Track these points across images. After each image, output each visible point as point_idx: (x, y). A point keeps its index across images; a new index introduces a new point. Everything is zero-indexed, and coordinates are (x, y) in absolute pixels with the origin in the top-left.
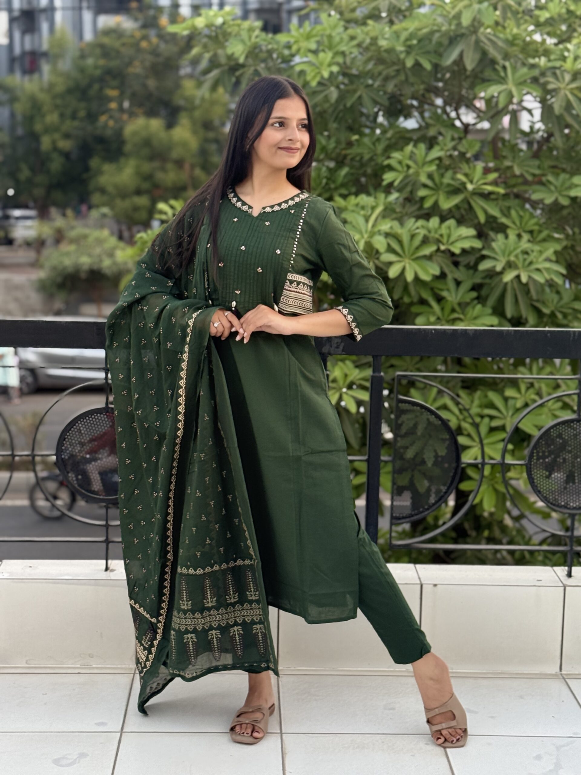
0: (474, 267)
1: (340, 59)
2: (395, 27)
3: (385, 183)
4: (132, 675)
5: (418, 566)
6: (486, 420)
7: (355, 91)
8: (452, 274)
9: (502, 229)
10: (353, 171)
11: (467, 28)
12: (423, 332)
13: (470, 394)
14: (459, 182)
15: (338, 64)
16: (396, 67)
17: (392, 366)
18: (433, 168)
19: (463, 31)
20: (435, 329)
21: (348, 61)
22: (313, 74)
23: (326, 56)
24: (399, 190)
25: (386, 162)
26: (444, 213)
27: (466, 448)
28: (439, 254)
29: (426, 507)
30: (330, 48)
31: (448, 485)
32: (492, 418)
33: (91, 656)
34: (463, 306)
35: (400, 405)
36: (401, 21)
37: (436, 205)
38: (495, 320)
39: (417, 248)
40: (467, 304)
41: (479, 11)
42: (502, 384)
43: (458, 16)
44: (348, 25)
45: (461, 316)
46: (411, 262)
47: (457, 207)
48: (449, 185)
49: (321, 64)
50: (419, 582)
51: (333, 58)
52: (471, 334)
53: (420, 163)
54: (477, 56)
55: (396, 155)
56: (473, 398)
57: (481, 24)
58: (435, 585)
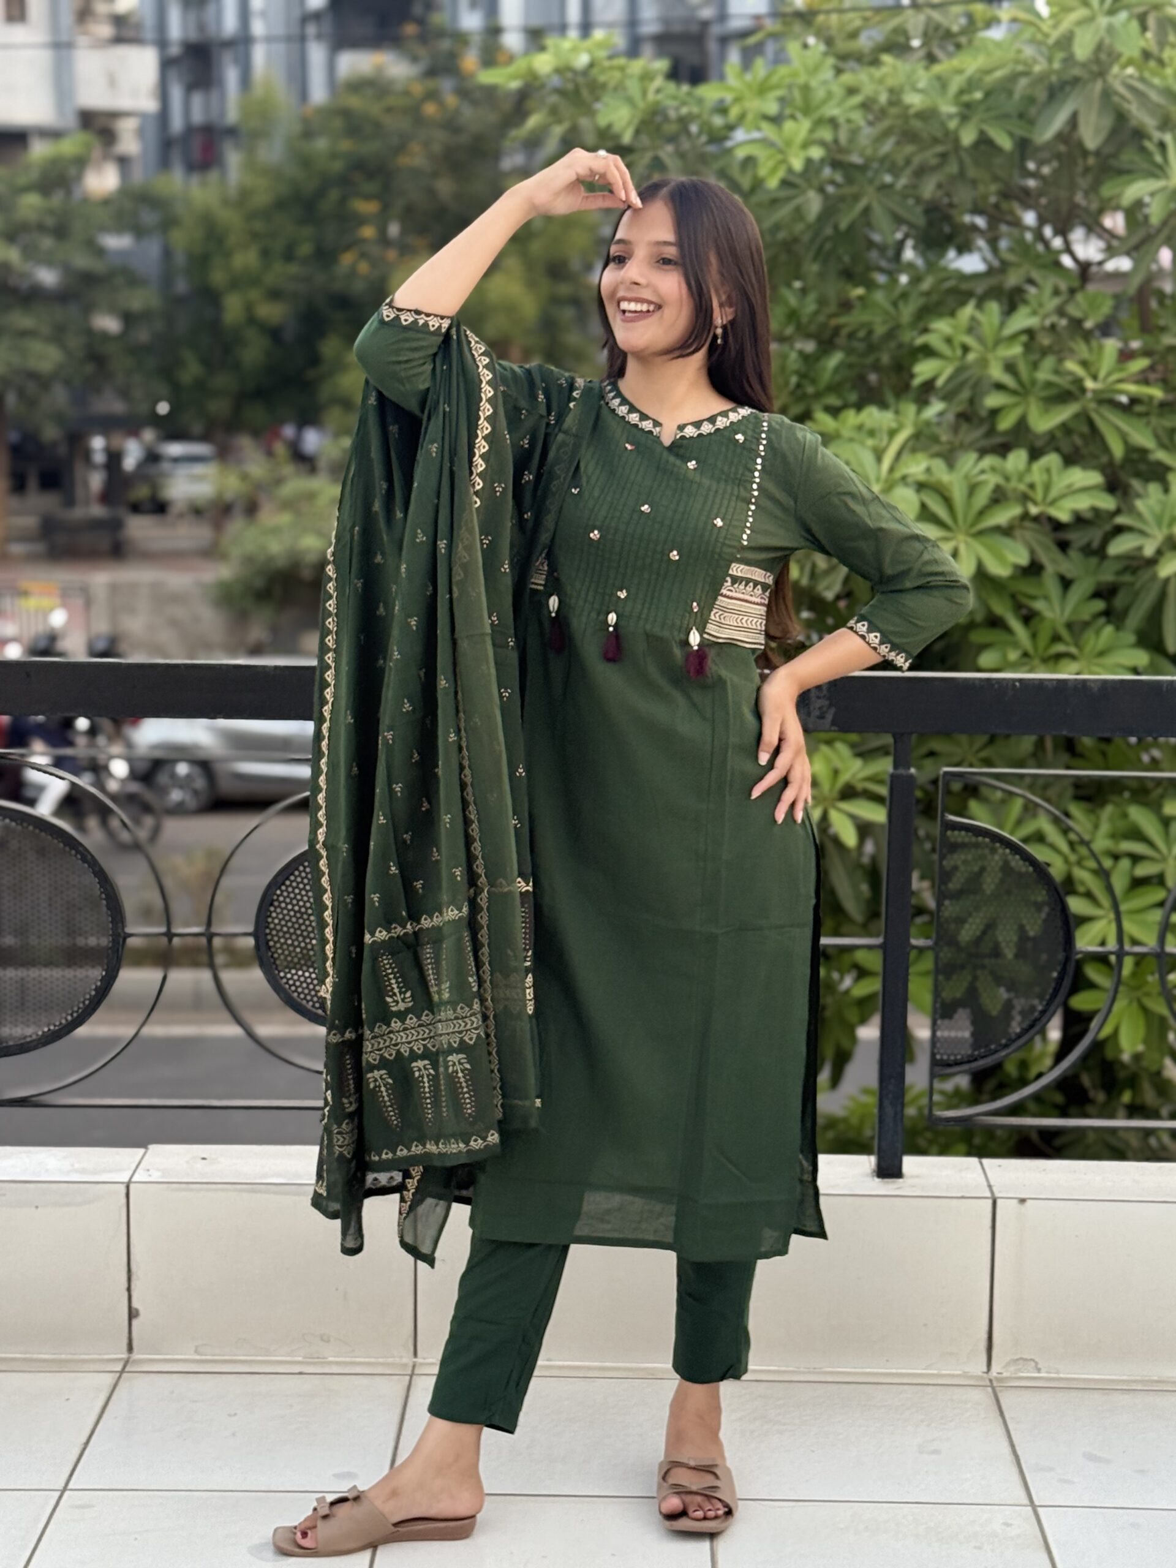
0: (1100, 552)
1: (827, 134)
2: (937, 68)
3: (917, 382)
4: (408, 1378)
5: (986, 1161)
6: (1125, 863)
7: (856, 198)
8: (1054, 564)
9: (1158, 474)
10: (853, 359)
11: (1084, 65)
12: (996, 686)
13: (1092, 811)
14: (1069, 378)
15: (822, 143)
16: (939, 149)
17: (932, 754)
18: (1016, 350)
19: (1076, 72)
20: (1020, 680)
21: (843, 137)
22: (770, 164)
23: (799, 128)
24: (947, 397)
25: (920, 341)
26: (1039, 443)
27: (1084, 920)
28: (1027, 524)
29: (1004, 1041)
30: (807, 111)
31: (1048, 997)
32: (1136, 859)
33: (325, 1339)
34: (1077, 628)
35: (949, 833)
36: (950, 56)
37: (1022, 425)
38: (1141, 658)
39: (982, 513)
40: (1086, 625)
41: (1110, 29)
42: (1159, 791)
43: (1066, 42)
44: (842, 65)
45: (1073, 650)
46: (970, 540)
47: (1065, 428)
48: (1049, 384)
49: (789, 143)
50: (988, 1194)
51: (812, 131)
52: (1096, 689)
53: (990, 342)
54: (1107, 122)
55: (942, 326)
56: (1098, 818)
57: (1113, 56)
58: (1023, 1201)
